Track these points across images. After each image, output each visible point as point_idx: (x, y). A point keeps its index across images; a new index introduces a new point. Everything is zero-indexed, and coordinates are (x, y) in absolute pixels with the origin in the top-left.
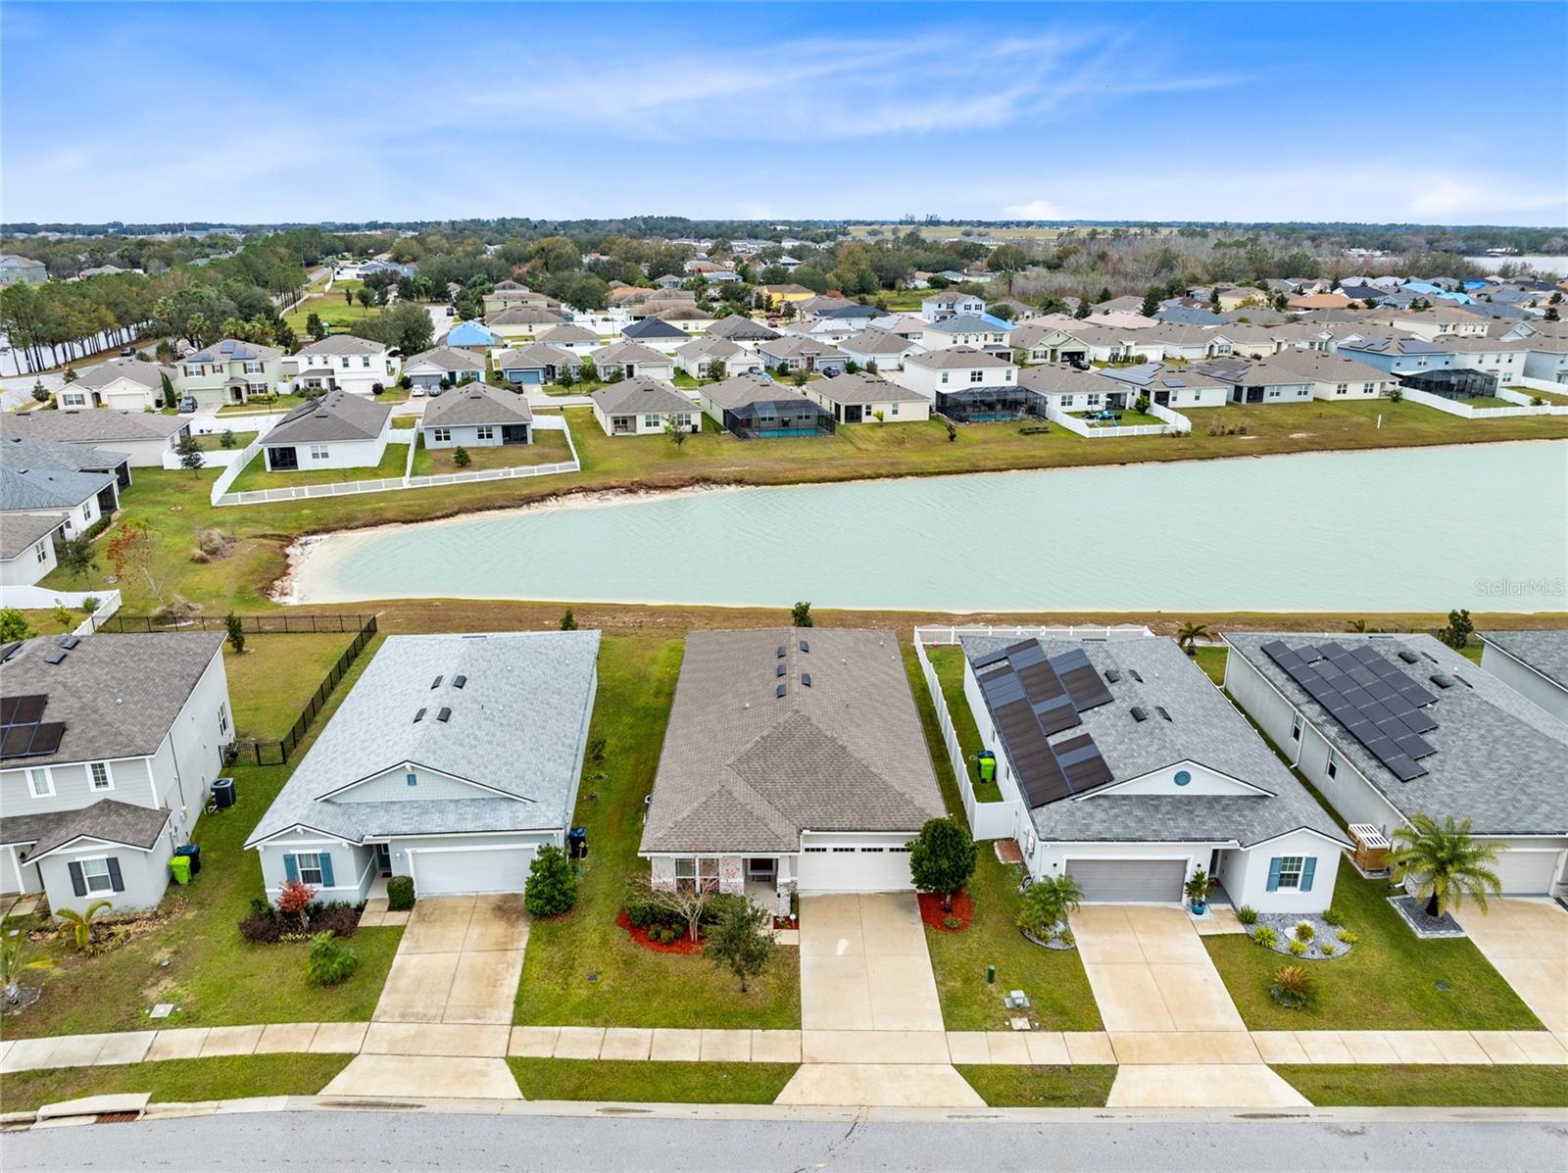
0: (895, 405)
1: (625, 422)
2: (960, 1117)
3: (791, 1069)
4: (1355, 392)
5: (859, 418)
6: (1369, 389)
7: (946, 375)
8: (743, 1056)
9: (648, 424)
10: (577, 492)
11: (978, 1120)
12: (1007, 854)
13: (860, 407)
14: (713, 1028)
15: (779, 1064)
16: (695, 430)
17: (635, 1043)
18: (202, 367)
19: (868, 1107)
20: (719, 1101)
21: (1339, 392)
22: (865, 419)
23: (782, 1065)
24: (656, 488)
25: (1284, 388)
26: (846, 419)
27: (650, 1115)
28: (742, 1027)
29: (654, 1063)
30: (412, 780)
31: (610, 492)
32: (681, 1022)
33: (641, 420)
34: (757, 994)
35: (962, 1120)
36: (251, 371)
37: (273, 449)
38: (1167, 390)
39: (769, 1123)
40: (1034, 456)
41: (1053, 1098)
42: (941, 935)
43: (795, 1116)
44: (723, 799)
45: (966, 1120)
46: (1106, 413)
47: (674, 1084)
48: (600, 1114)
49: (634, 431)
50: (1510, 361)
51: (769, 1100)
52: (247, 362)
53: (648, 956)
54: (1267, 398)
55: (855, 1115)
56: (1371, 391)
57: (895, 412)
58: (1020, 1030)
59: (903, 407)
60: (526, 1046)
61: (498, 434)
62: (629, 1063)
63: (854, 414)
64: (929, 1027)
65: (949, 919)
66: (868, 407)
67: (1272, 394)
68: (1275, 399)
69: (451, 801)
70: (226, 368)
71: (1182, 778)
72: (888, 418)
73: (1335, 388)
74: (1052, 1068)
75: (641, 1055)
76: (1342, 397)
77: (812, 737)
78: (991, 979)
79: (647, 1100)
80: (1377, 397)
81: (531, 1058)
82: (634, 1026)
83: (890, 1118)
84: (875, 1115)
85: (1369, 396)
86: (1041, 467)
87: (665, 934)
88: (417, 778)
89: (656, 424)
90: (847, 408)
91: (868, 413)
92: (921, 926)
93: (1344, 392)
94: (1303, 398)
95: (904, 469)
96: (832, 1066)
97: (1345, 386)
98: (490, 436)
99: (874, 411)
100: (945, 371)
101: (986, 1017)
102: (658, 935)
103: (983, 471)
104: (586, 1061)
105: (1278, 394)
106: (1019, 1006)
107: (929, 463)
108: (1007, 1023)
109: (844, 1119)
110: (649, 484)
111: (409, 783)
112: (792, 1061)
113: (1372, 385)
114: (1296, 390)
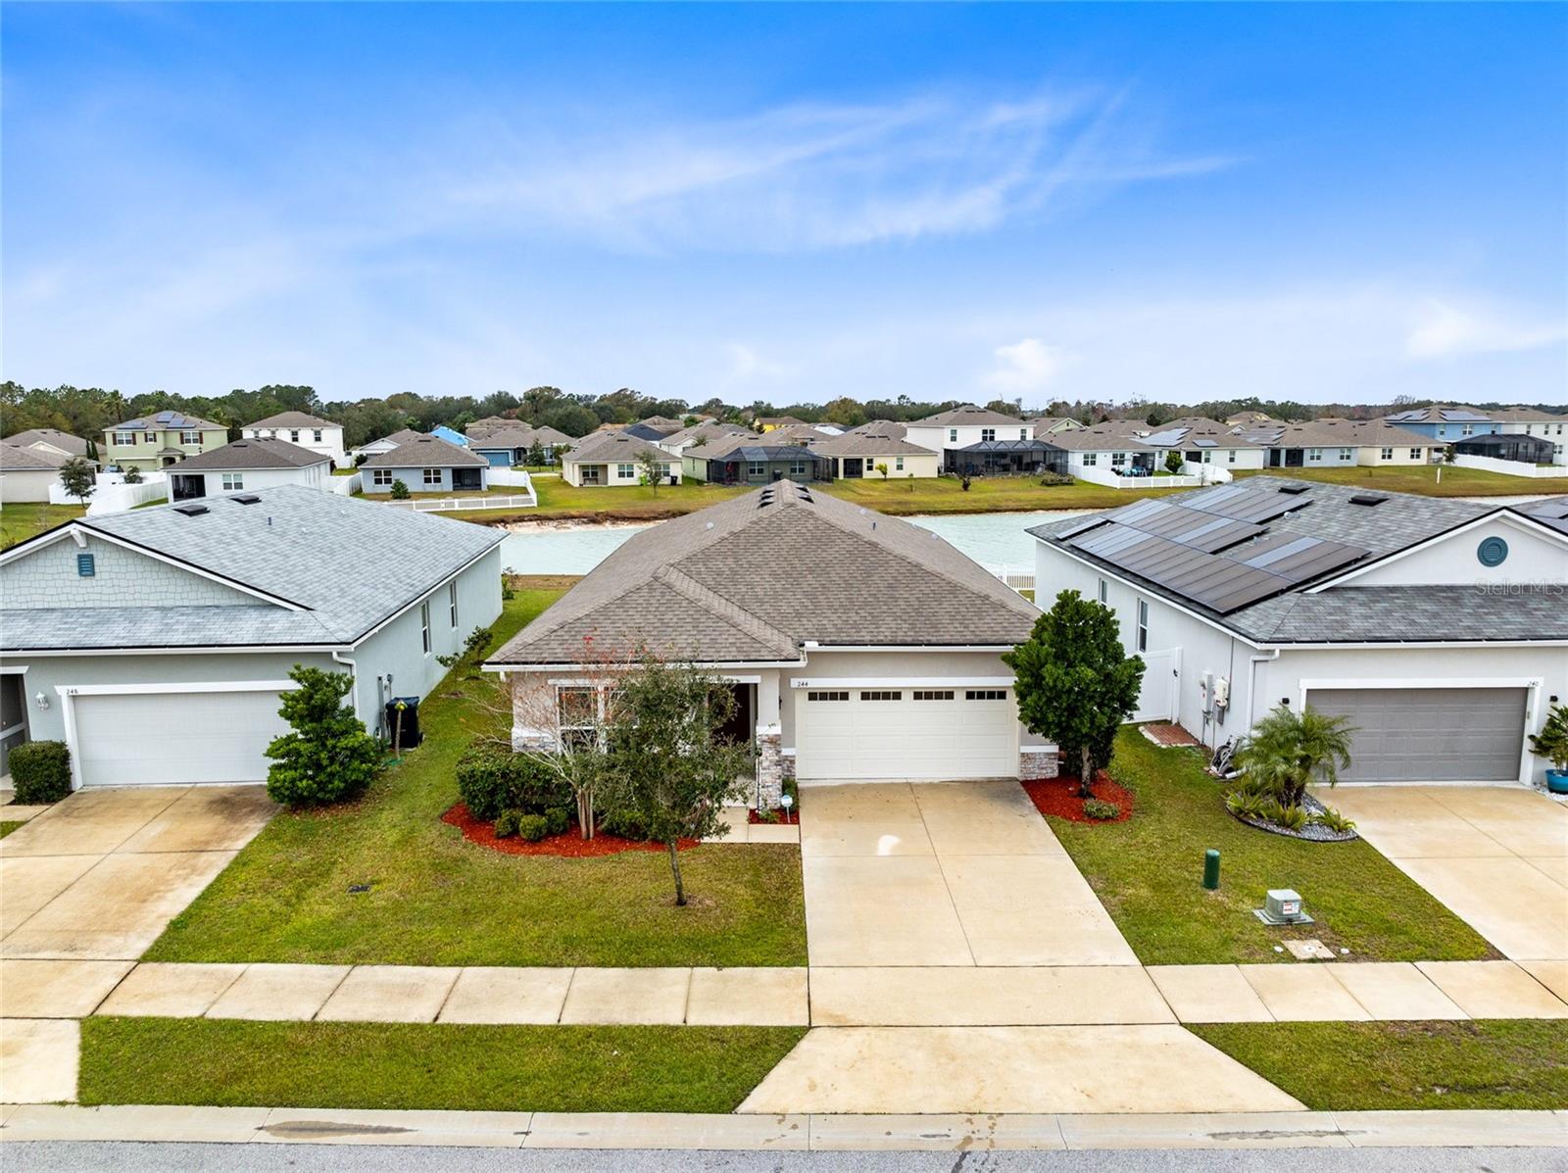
0: (900, 459)
1: (595, 474)
2: (1242, 1135)
3: (787, 1039)
4: (1401, 457)
5: (860, 474)
6: (1415, 453)
7: (954, 432)
8: (670, 1015)
9: (621, 475)
10: (531, 520)
11: (1292, 1142)
12: (1166, 737)
13: (860, 461)
14: (603, 965)
15: (752, 1029)
16: (674, 481)
17: (413, 992)
18: (134, 435)
19: (991, 1116)
20: (591, 1106)
21: (1384, 457)
22: (866, 474)
23: (763, 1032)
24: (625, 519)
25: (1324, 451)
26: (845, 473)
27: (399, 1138)
28: (670, 964)
29: (442, 1027)
30: (86, 565)
31: (569, 521)
32: (529, 956)
33: (613, 470)
34: (709, 909)
35: (1249, 1142)
36: (188, 441)
37: (177, 477)
38: (1197, 449)
39: (724, 1156)
40: (1062, 499)
41: (1472, 1089)
42: (1083, 828)
43: (797, 1139)
44: (657, 593)
45: (1262, 1143)
46: (1134, 470)
47: (481, 1068)
48: (264, 1136)
49: (606, 483)
50: (1559, 432)
51: (728, 1104)
52: (185, 431)
53: (487, 859)
54: (1307, 462)
55: (959, 1134)
56: (1418, 456)
57: (900, 467)
58: (1312, 961)
59: (908, 462)
60: (150, 997)
61: (447, 478)
62: (382, 1028)
63: (854, 468)
64: (1103, 958)
65: (1091, 805)
66: (870, 461)
67: (1312, 458)
68: (1315, 463)
69: (157, 608)
70: (160, 437)
71: (1493, 552)
72: (893, 473)
73: (1379, 453)
74: (1428, 1026)
75: (419, 1012)
76: (1387, 462)
77: (819, 533)
78: (1211, 882)
79: (400, 1104)
80: (1425, 463)
81: (147, 1020)
82: (420, 963)
83: (1054, 1141)
84: (1012, 1136)
85: (1415, 462)
86: (1072, 508)
87: (528, 822)
88: (97, 562)
89: (631, 475)
90: (845, 461)
91: (870, 468)
92: (1039, 819)
93: (1390, 457)
94: (1345, 463)
95: (914, 508)
96: (885, 1032)
97: (1390, 451)
98: (438, 480)
99: (876, 464)
100: (954, 428)
101: (1225, 942)
102: (514, 823)
103: (1006, 511)
104: (278, 1024)
105: (1319, 458)
106: (1290, 921)
107: (943, 503)
108: (1279, 949)
109: (932, 1145)
110: (616, 515)
111: (81, 572)
112: (786, 1022)
113: (1419, 451)
114: (1338, 453)
